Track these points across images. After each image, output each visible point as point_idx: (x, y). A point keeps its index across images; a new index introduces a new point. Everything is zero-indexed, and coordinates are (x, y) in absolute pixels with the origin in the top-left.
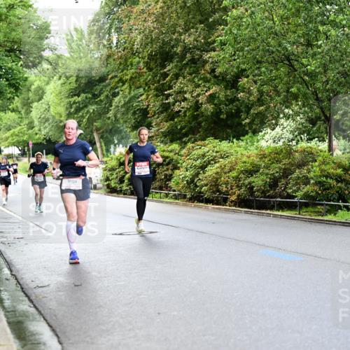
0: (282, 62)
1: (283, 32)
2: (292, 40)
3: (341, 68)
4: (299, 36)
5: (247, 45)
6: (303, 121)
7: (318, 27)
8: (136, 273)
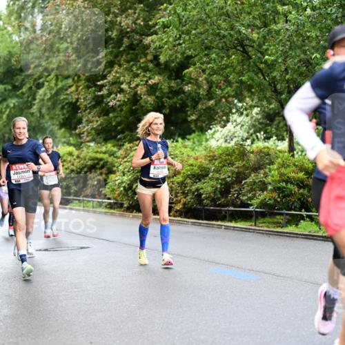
0: (235, 48)
1: (235, 12)
2: (247, 22)
3: (302, 56)
4: (254, 18)
5: (194, 27)
6: (259, 117)
7: (276, 7)
8: (63, 295)
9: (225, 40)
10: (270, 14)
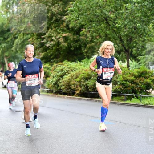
0: (103, 21)
1: (103, 5)
2: (108, 10)
3: (133, 25)
5: (85, 12)
9: (99, 18)
10: (119, 6)
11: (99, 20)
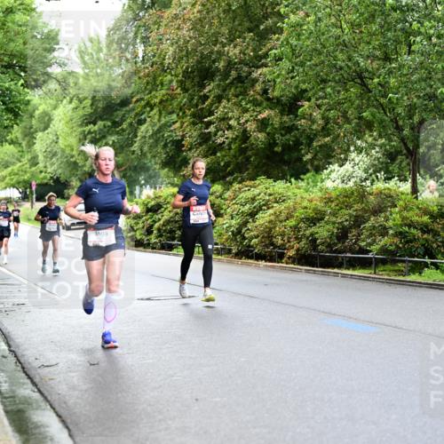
0: (353, 80)
1: (354, 42)
2: (366, 53)
5: (309, 58)
6: (379, 155)
8: (167, 348)
9: (342, 72)
10: (392, 44)
11: (343, 77)
